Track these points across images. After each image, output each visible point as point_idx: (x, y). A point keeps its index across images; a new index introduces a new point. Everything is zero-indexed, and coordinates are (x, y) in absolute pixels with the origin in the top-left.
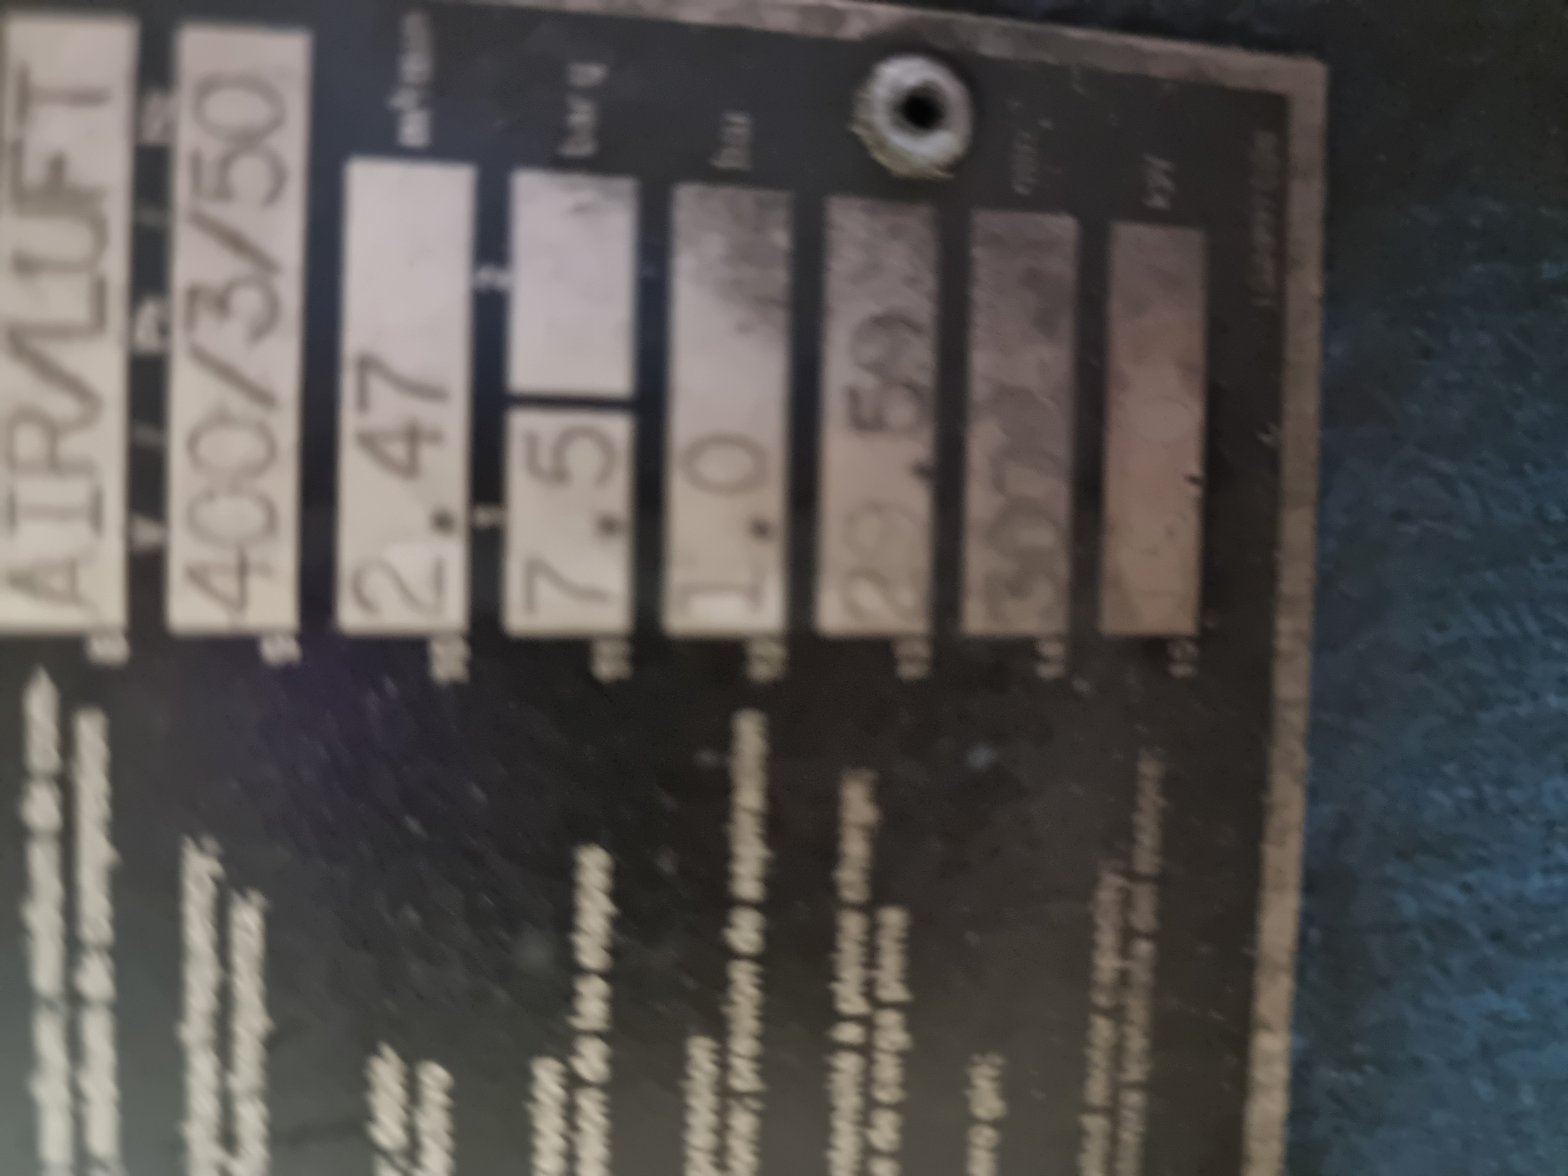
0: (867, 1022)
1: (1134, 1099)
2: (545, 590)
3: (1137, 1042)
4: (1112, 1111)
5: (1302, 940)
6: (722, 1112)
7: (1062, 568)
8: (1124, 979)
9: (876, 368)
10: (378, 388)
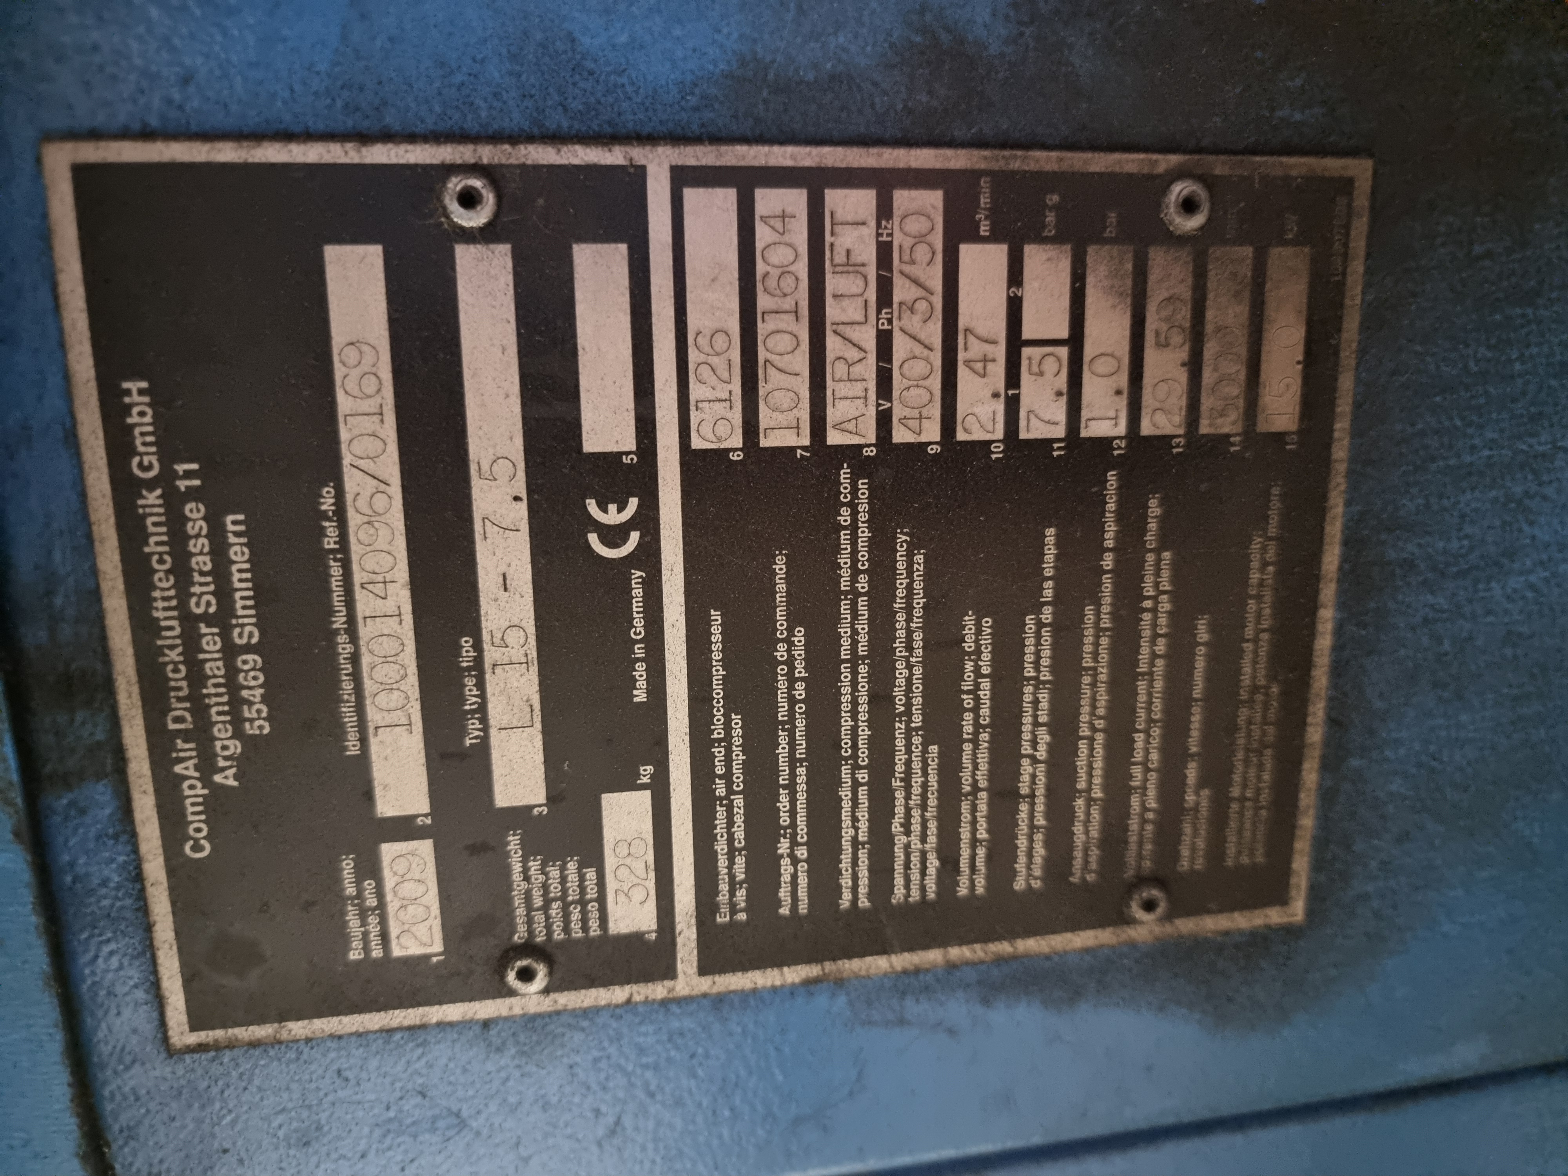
0: (1155, 598)
1: (1265, 636)
2: (1034, 421)
3: (1267, 611)
4: (1256, 640)
5: (1340, 568)
6: (1097, 637)
7: (1241, 403)
8: (1261, 584)
9: (1167, 320)
10: (971, 339)
